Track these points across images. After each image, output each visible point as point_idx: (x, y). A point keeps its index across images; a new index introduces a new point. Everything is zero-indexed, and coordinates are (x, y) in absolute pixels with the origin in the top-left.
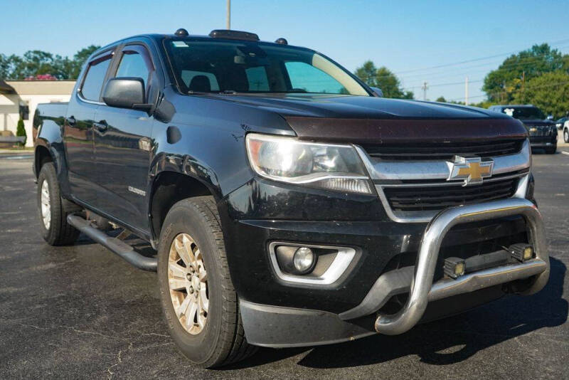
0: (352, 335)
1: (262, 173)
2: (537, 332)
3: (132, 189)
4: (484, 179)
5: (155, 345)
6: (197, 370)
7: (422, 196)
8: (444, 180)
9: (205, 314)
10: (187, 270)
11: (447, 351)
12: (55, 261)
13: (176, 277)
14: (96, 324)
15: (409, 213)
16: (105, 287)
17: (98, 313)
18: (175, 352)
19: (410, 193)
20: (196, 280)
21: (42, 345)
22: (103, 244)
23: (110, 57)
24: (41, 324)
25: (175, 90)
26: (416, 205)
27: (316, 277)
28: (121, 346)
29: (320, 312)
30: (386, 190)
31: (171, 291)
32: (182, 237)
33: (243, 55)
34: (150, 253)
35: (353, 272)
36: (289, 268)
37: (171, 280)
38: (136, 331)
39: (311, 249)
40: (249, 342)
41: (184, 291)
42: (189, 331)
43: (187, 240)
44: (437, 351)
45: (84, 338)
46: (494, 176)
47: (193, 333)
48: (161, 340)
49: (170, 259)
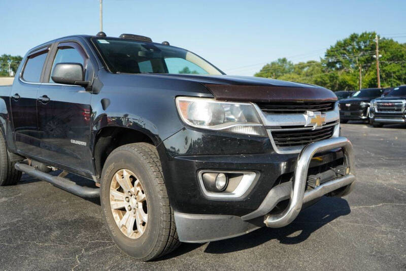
0: (247, 230)
1: (190, 124)
2: (338, 219)
3: (73, 141)
4: (323, 125)
5: (101, 248)
6: (137, 263)
7: (291, 136)
8: (303, 126)
9: (144, 224)
10: (126, 195)
11: (292, 235)
12: (6, 197)
13: (116, 200)
14: (52, 238)
15: (285, 148)
16: (50, 211)
17: (51, 229)
18: (117, 252)
19: (284, 135)
20: (133, 201)
21: (15, 257)
22: (48, 181)
23: (47, 51)
24: (10, 241)
25: (107, 71)
26: (287, 143)
27: (229, 193)
28: (76, 251)
29: (230, 216)
30: (273, 133)
31: (112, 210)
32: (122, 172)
33: (146, 50)
34: (92, 185)
35: (254, 188)
36: (212, 188)
37: (112, 203)
38: (84, 240)
39: (225, 174)
40: (180, 241)
41: (123, 209)
42: (130, 237)
43: (126, 173)
44: (288, 235)
45: (46, 248)
46: (327, 124)
47: (133, 238)
48: (104, 244)
49: (111, 188)
